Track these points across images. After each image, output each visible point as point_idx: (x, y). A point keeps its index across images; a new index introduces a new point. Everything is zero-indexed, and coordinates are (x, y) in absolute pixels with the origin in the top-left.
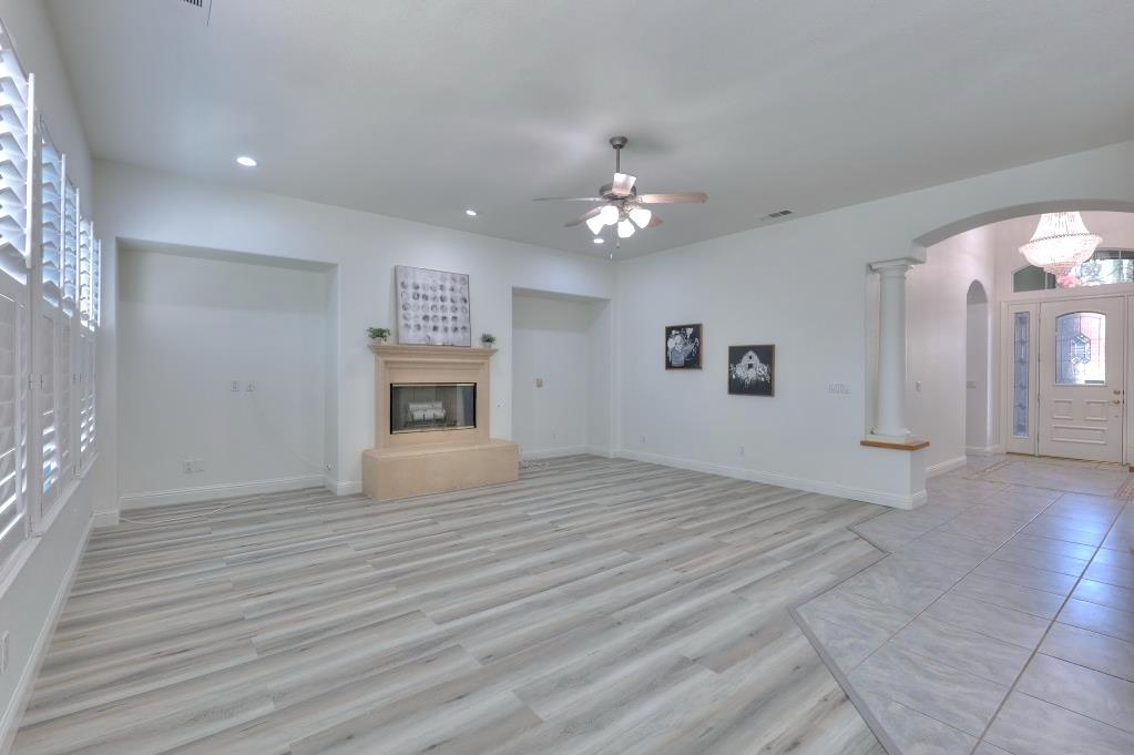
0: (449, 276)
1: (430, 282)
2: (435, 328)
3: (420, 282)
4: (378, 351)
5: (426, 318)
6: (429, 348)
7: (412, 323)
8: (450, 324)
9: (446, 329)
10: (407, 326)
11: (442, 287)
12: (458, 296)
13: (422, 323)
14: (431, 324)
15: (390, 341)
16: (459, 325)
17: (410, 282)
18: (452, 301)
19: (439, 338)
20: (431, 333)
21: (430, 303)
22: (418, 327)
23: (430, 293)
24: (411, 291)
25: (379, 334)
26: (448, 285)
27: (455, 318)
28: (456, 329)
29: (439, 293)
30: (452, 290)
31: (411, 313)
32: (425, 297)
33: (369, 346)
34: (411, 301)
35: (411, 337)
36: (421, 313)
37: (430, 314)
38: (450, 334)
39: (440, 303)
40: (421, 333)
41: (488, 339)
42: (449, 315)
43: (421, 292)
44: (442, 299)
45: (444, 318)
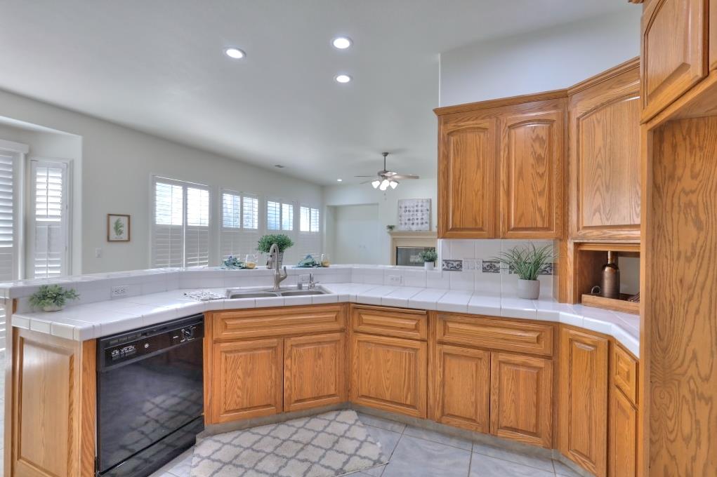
0: (420, 201)
1: (412, 205)
2: (413, 224)
3: (407, 204)
4: (391, 234)
5: (409, 220)
6: (410, 233)
7: (403, 222)
8: (419, 221)
9: (418, 224)
10: (401, 224)
11: (417, 206)
12: (424, 208)
13: (407, 222)
14: (411, 222)
15: (395, 230)
16: (424, 221)
17: (403, 206)
18: (422, 211)
19: (414, 228)
20: (411, 226)
21: (411, 213)
22: (406, 224)
23: (412, 209)
24: (403, 209)
25: (391, 227)
26: (420, 204)
27: (422, 219)
28: (422, 224)
29: (416, 208)
30: (422, 206)
31: (403, 218)
32: (409, 211)
33: (388, 232)
34: (403, 213)
35: (403, 228)
36: (407, 218)
37: (411, 218)
38: (420, 225)
39: (415, 213)
40: (406, 226)
42: (420, 218)
43: (408, 209)
44: (417, 211)
45: (417, 219)
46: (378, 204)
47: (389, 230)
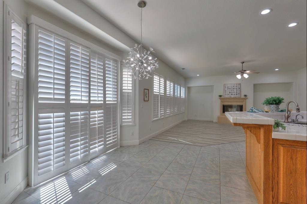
0: (235, 84)
1: (231, 86)
2: (232, 94)
3: (229, 86)
4: (220, 99)
6: (231, 98)
7: (227, 94)
9: (234, 94)
10: (226, 94)
11: (234, 86)
12: (238, 87)
13: (229, 93)
14: (231, 94)
15: (222, 97)
16: (238, 93)
17: (227, 86)
18: (236, 89)
19: (233, 96)
20: (231, 95)
21: (231, 90)
22: (228, 94)
23: (231, 88)
24: (227, 88)
25: (220, 96)
26: (235, 86)
27: (237, 92)
28: (237, 94)
29: (233, 88)
30: (236, 87)
31: (227, 92)
32: (230, 89)
33: (219, 98)
34: (227, 90)
35: (227, 96)
36: (229, 92)
37: (231, 92)
38: (235, 95)
39: (233, 89)
40: (229, 96)
41: (245, 96)
42: (235, 92)
43: (229, 88)
44: (234, 89)
45: (234, 92)
46: (213, 86)
47: (219, 97)
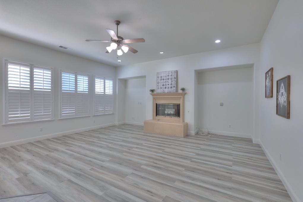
0: (170, 72)
1: (165, 75)
2: (166, 88)
3: (162, 75)
4: (153, 95)
5: (163, 85)
6: (164, 94)
7: (159, 87)
8: (170, 86)
9: (168, 88)
10: (158, 88)
11: (168, 76)
12: (173, 77)
13: (162, 86)
15: (155, 93)
16: (173, 86)
17: (160, 76)
18: (171, 79)
19: (166, 91)
20: (164, 90)
21: (165, 81)
22: (161, 88)
23: (165, 78)
24: (160, 78)
26: (170, 74)
27: (171, 84)
28: (171, 87)
29: (167, 78)
30: (171, 76)
31: (160, 84)
32: (163, 79)
33: (150, 94)
34: (160, 81)
35: (159, 91)
36: (162, 84)
37: (165, 84)
38: (170, 89)
39: (167, 80)
40: (161, 90)
41: (183, 89)
42: (170, 83)
43: (162, 78)
44: (168, 79)
45: (168, 85)
46: (144, 77)
47: (151, 92)
